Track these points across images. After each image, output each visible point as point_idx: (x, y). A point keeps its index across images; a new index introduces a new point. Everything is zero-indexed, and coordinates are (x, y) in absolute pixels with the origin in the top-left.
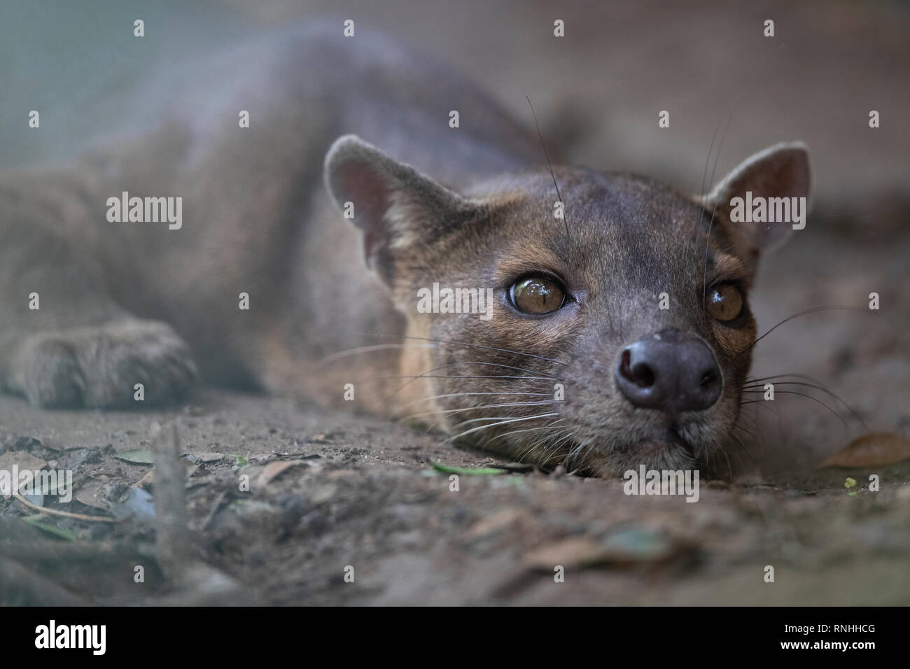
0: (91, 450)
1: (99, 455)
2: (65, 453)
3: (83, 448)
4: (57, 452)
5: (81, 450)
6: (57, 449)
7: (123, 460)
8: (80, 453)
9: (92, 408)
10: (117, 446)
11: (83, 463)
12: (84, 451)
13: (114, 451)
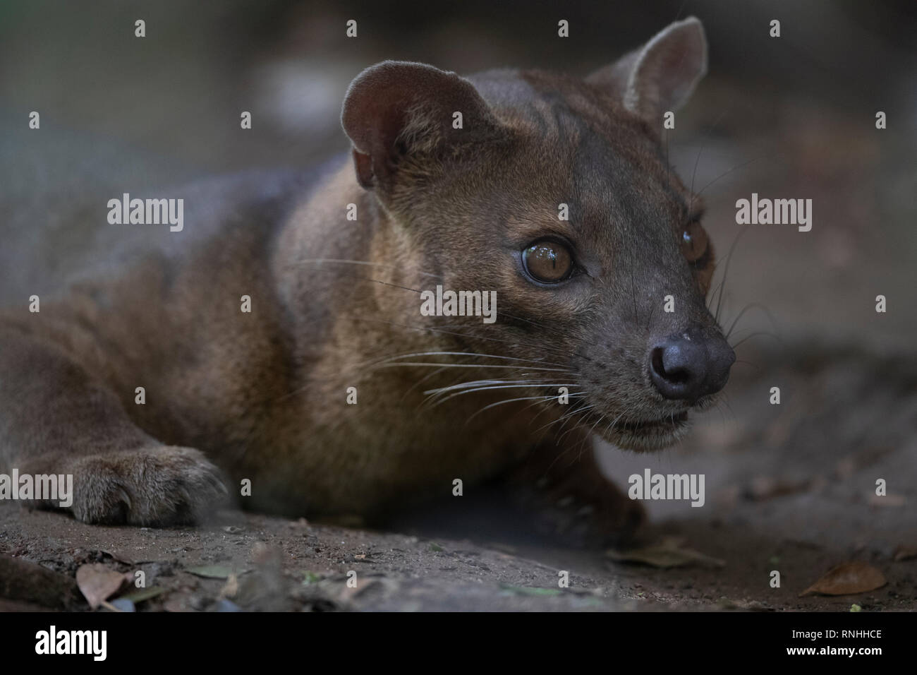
0: (161, 565)
1: (169, 570)
2: (135, 566)
3: (152, 562)
4: (129, 565)
5: (150, 564)
6: (128, 562)
7: (195, 574)
8: (150, 567)
9: (139, 525)
10: (184, 561)
11: (158, 576)
12: (154, 564)
13: (182, 566)
